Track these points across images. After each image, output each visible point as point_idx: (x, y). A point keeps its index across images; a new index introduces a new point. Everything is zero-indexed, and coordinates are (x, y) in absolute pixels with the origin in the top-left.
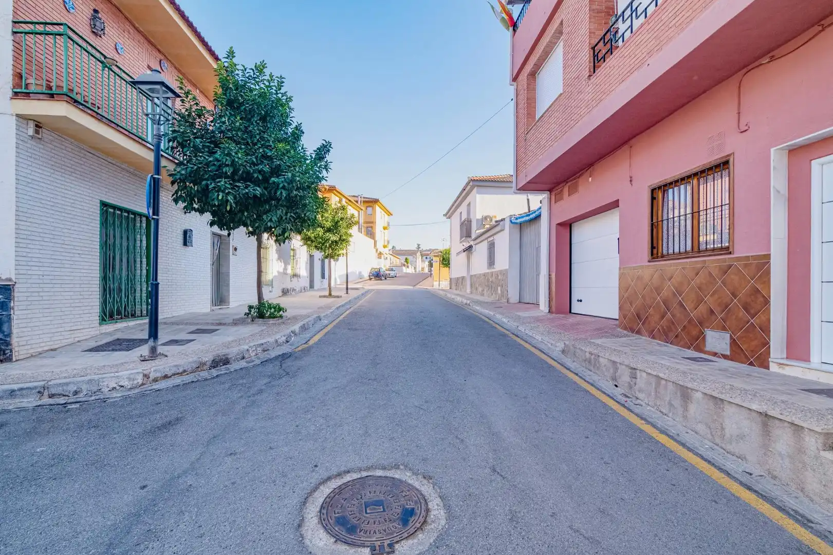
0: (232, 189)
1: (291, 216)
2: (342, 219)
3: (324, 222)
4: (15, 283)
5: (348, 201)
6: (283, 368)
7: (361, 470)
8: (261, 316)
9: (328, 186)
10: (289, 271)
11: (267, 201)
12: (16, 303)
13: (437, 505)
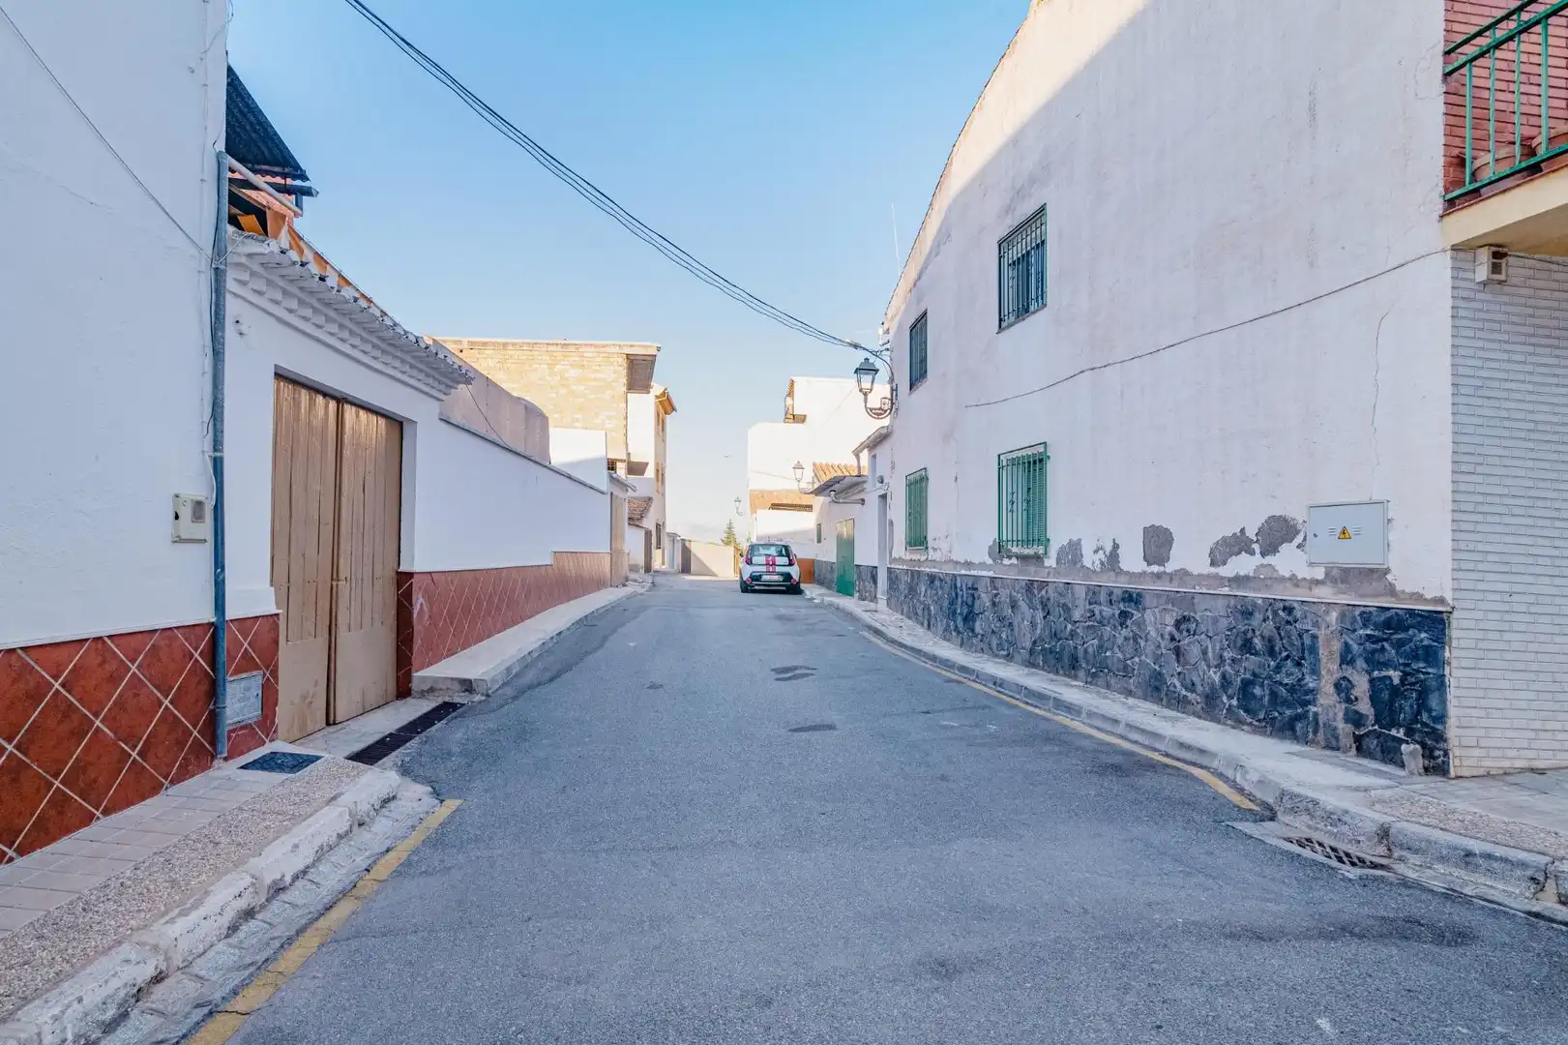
4: (1453, 608)
12: (1456, 653)
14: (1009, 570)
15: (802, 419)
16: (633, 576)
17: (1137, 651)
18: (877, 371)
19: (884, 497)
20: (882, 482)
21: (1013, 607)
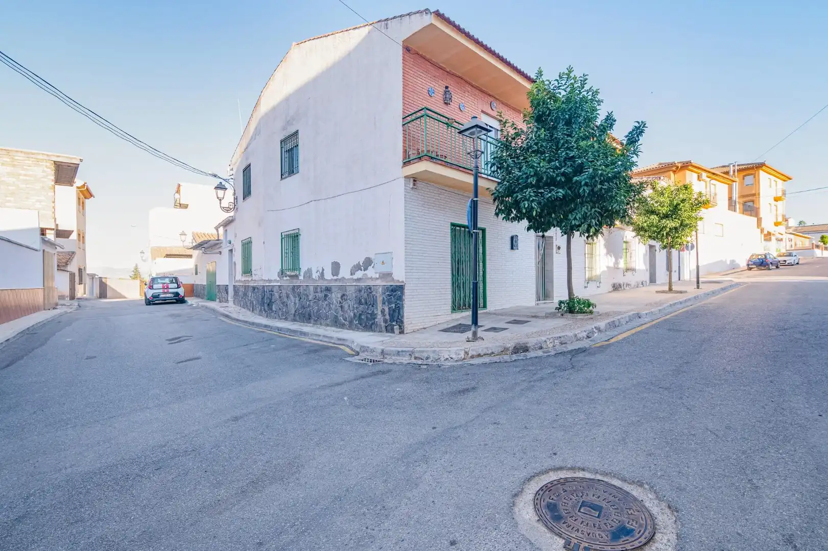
0: (536, 196)
1: (595, 211)
2: (683, 201)
3: (659, 208)
4: (406, 284)
5: (709, 175)
6: (572, 361)
7: (596, 473)
8: (571, 310)
9: (681, 163)
10: (622, 264)
11: (573, 200)
12: (406, 297)
13: (669, 541)
14: (286, 282)
15: (186, 206)
16: (61, 302)
17: (330, 309)
18: (226, 189)
19: (231, 251)
20: (230, 243)
21: (287, 297)
